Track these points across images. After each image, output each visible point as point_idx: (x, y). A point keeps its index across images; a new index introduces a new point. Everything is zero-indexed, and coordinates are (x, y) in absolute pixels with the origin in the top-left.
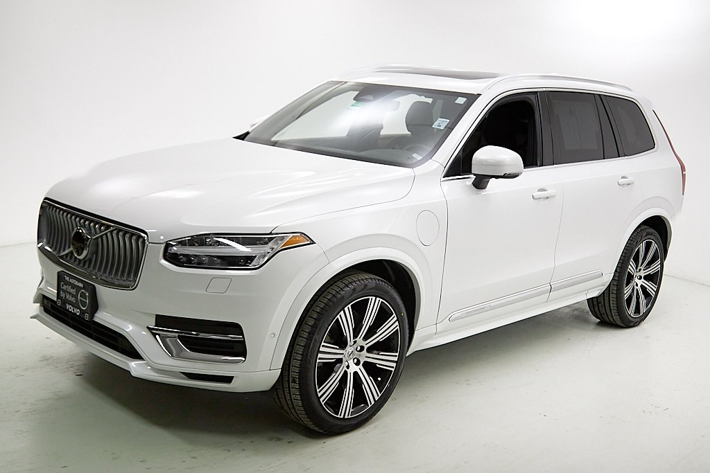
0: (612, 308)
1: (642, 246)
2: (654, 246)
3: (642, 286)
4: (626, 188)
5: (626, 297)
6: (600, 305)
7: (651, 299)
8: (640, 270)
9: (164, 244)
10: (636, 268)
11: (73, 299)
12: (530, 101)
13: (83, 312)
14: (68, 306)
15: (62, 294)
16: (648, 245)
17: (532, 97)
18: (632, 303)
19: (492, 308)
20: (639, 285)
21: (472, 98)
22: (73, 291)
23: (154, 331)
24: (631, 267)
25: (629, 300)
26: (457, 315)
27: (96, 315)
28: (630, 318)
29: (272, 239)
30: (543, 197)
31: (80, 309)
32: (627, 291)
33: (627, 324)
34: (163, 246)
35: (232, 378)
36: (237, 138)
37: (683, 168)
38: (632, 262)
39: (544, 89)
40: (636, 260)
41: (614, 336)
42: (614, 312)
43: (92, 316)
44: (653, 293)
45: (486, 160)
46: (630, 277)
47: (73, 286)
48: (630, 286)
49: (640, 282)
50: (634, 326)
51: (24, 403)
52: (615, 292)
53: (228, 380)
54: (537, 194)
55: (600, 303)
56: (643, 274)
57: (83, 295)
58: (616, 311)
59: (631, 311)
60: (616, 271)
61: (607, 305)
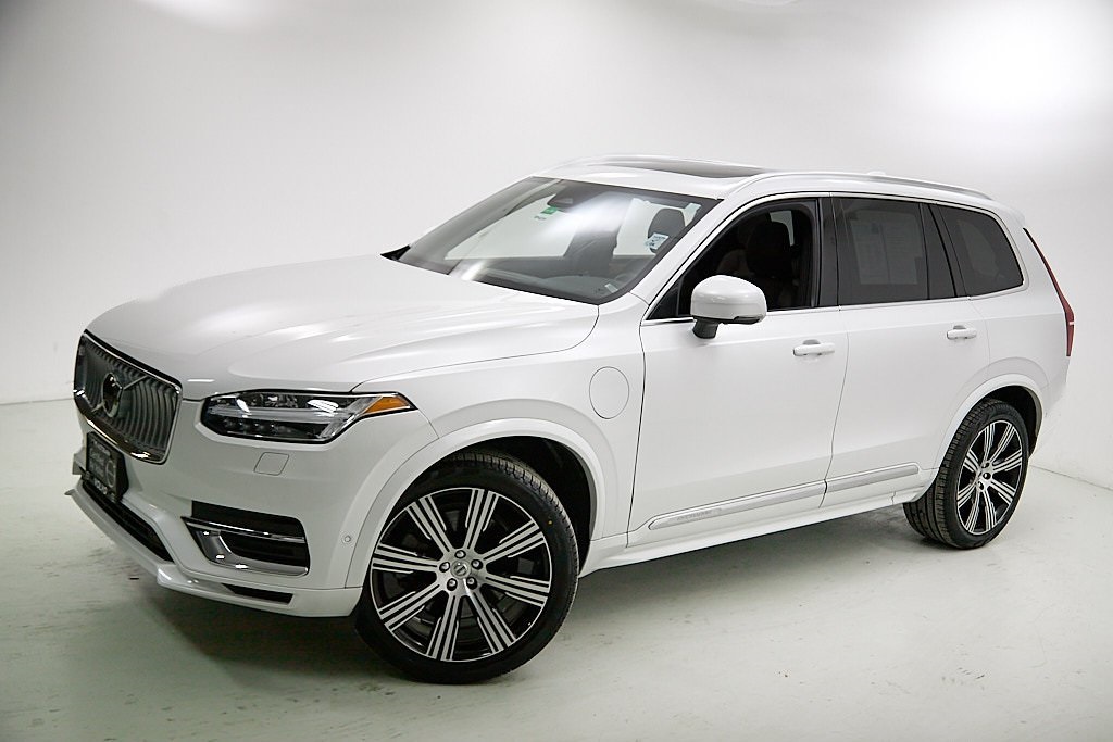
0: (938, 520)
1: (989, 430)
2: (1010, 431)
3: (990, 488)
4: (962, 343)
5: (960, 504)
6: (921, 514)
7: (1005, 509)
8: (988, 465)
9: (203, 402)
10: (980, 462)
11: (101, 472)
12: (805, 211)
13: (110, 491)
14: (96, 482)
15: (92, 466)
16: (1000, 430)
17: (811, 206)
18: (972, 514)
19: (721, 513)
20: (986, 488)
21: (707, 204)
22: (101, 461)
23: (189, 524)
24: (970, 460)
25: (966, 509)
26: (666, 519)
27: (125, 496)
28: (968, 536)
29: (354, 400)
30: (812, 353)
31: (108, 487)
32: (962, 497)
33: (963, 543)
34: (201, 404)
35: (291, 595)
36: (388, 255)
37: (1069, 316)
38: (970, 453)
39: (832, 194)
40: (979, 450)
41: (939, 561)
42: (941, 527)
43: (120, 497)
44: (1009, 500)
45: (715, 297)
46: (968, 477)
47: (103, 455)
48: (969, 489)
49: (987, 483)
50: (974, 547)
51: (41, 616)
52: (941, 497)
53: (286, 598)
54: (801, 348)
55: (921, 511)
56: (992, 470)
57: (110, 468)
58: (943, 525)
59: (970, 525)
60: (943, 465)
61: (930, 515)
